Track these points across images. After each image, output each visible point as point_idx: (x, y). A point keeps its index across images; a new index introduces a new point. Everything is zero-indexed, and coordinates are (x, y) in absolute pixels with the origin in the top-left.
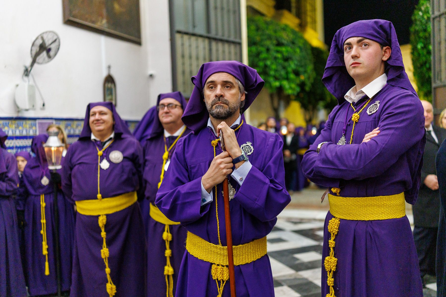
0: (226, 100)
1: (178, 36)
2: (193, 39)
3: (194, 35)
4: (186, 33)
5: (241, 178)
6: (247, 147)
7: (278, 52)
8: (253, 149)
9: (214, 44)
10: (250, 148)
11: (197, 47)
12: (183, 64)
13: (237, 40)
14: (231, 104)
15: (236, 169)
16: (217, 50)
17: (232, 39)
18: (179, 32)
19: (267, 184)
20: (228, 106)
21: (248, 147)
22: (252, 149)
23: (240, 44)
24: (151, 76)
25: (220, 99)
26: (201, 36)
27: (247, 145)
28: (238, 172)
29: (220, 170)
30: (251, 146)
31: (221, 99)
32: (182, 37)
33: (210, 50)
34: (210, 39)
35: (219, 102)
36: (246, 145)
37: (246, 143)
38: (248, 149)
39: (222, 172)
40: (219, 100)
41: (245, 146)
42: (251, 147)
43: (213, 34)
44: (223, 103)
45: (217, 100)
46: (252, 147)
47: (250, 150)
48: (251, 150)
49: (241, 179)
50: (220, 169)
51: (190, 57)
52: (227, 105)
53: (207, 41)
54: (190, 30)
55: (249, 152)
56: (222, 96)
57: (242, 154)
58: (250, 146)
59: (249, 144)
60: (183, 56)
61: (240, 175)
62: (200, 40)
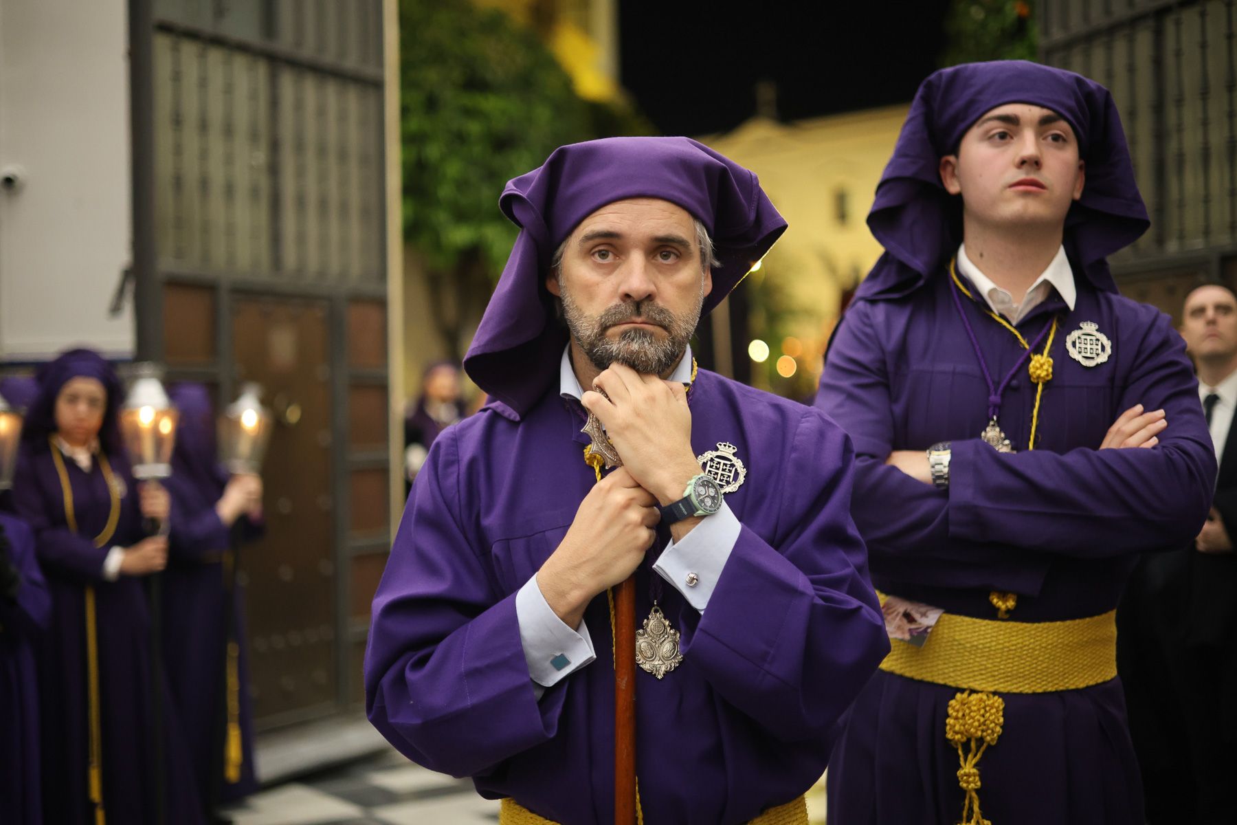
0: (662, 311)
1: (161, 45)
2: (215, 56)
3: (217, 41)
4: (192, 35)
5: (692, 576)
6: (719, 463)
7: (469, 113)
8: (742, 472)
9: (287, 81)
10: (733, 465)
11: (229, 89)
12: (178, 150)
13: (369, 71)
14: (680, 326)
15: (674, 544)
16: (299, 106)
17: (351, 63)
18: (166, 28)
19: (802, 594)
20: (670, 332)
21: (724, 464)
22: (739, 471)
23: (377, 85)
24: (9, 181)
25: (642, 310)
26: (242, 48)
27: (719, 453)
28: (680, 555)
29: (628, 529)
30: (736, 461)
31: (644, 308)
32: (176, 49)
33: (274, 103)
34: (276, 61)
35: (639, 320)
36: (715, 454)
37: (717, 449)
38: (723, 470)
39: (636, 538)
40: (638, 312)
41: (712, 460)
42: (735, 464)
43: (285, 43)
44: (652, 324)
45: (629, 311)
46: (739, 464)
47: (732, 475)
48: (737, 474)
49: (694, 583)
50: (627, 525)
51: (203, 126)
52: (665, 328)
53: (262, 69)
54: (206, 24)
55: (728, 483)
56: (650, 297)
57: (686, 494)
58: (731, 457)
59: (727, 450)
60: (177, 121)
61: (689, 566)
62: (240, 63)
